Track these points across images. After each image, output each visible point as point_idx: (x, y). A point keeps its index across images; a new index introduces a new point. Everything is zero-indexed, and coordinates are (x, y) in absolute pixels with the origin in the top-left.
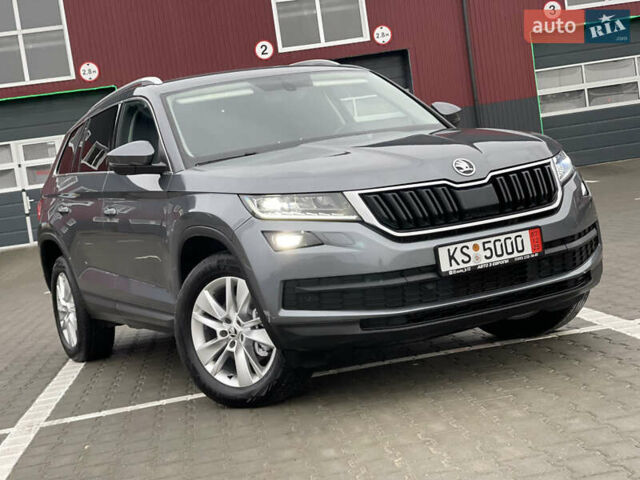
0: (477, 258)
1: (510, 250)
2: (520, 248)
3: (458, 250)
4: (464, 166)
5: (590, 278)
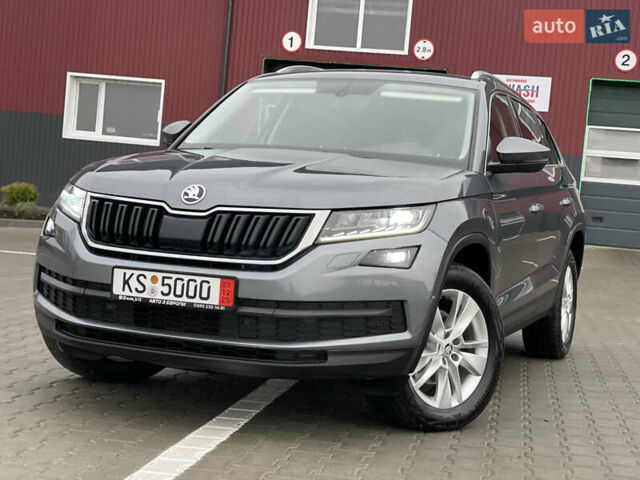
0: (153, 291)
1: (191, 294)
2: (204, 295)
3: (135, 277)
4: (193, 192)
5: (326, 359)
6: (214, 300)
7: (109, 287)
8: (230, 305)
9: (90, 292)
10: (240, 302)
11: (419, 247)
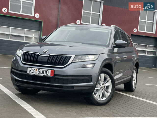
0: (36, 73)
1: (44, 73)
2: (47, 74)
3: (32, 70)
4: (45, 51)
5: (74, 88)
6: (49, 75)
7: (26, 72)
8: (53, 76)
9: (22, 73)
10: (55, 75)
11: (95, 63)
